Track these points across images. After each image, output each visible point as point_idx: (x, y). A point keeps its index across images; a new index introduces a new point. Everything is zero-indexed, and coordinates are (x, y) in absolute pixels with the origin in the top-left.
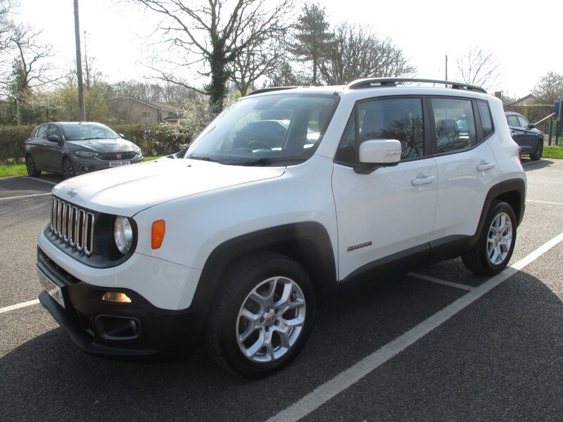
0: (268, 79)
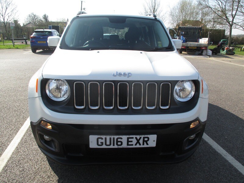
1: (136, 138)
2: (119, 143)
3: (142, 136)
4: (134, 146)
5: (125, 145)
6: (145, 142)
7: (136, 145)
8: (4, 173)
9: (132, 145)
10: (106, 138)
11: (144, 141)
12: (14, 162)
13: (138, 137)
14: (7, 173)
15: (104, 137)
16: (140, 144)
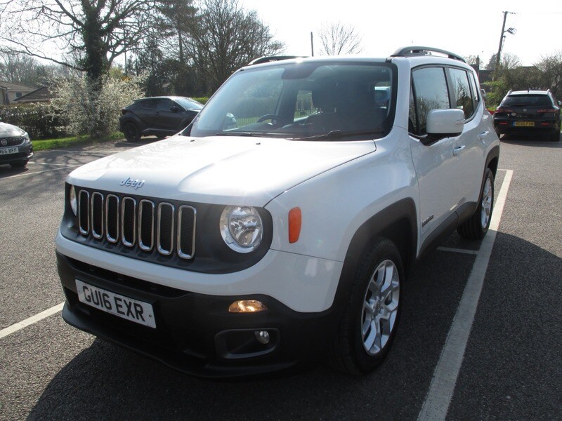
0: (134, 55)
2: (108, 305)
3: (133, 301)
4: (126, 317)
5: (114, 311)
6: (139, 315)
7: (128, 314)
9: (124, 313)
10: (91, 290)
11: (137, 312)
13: (127, 300)
15: (89, 287)
16: (134, 317)
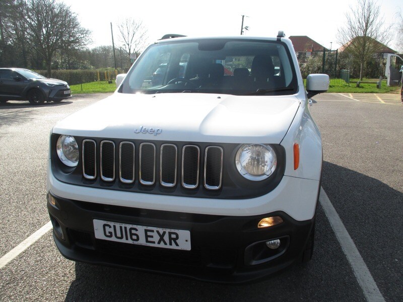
1: (158, 232)
2: (134, 237)
3: (168, 231)
4: (156, 245)
5: (142, 241)
6: (172, 241)
7: (159, 243)
8: (17, 260)
9: (154, 242)
10: (114, 226)
11: (170, 239)
12: (37, 249)
13: (161, 231)
14: (20, 261)
15: (112, 224)
16: (165, 244)
